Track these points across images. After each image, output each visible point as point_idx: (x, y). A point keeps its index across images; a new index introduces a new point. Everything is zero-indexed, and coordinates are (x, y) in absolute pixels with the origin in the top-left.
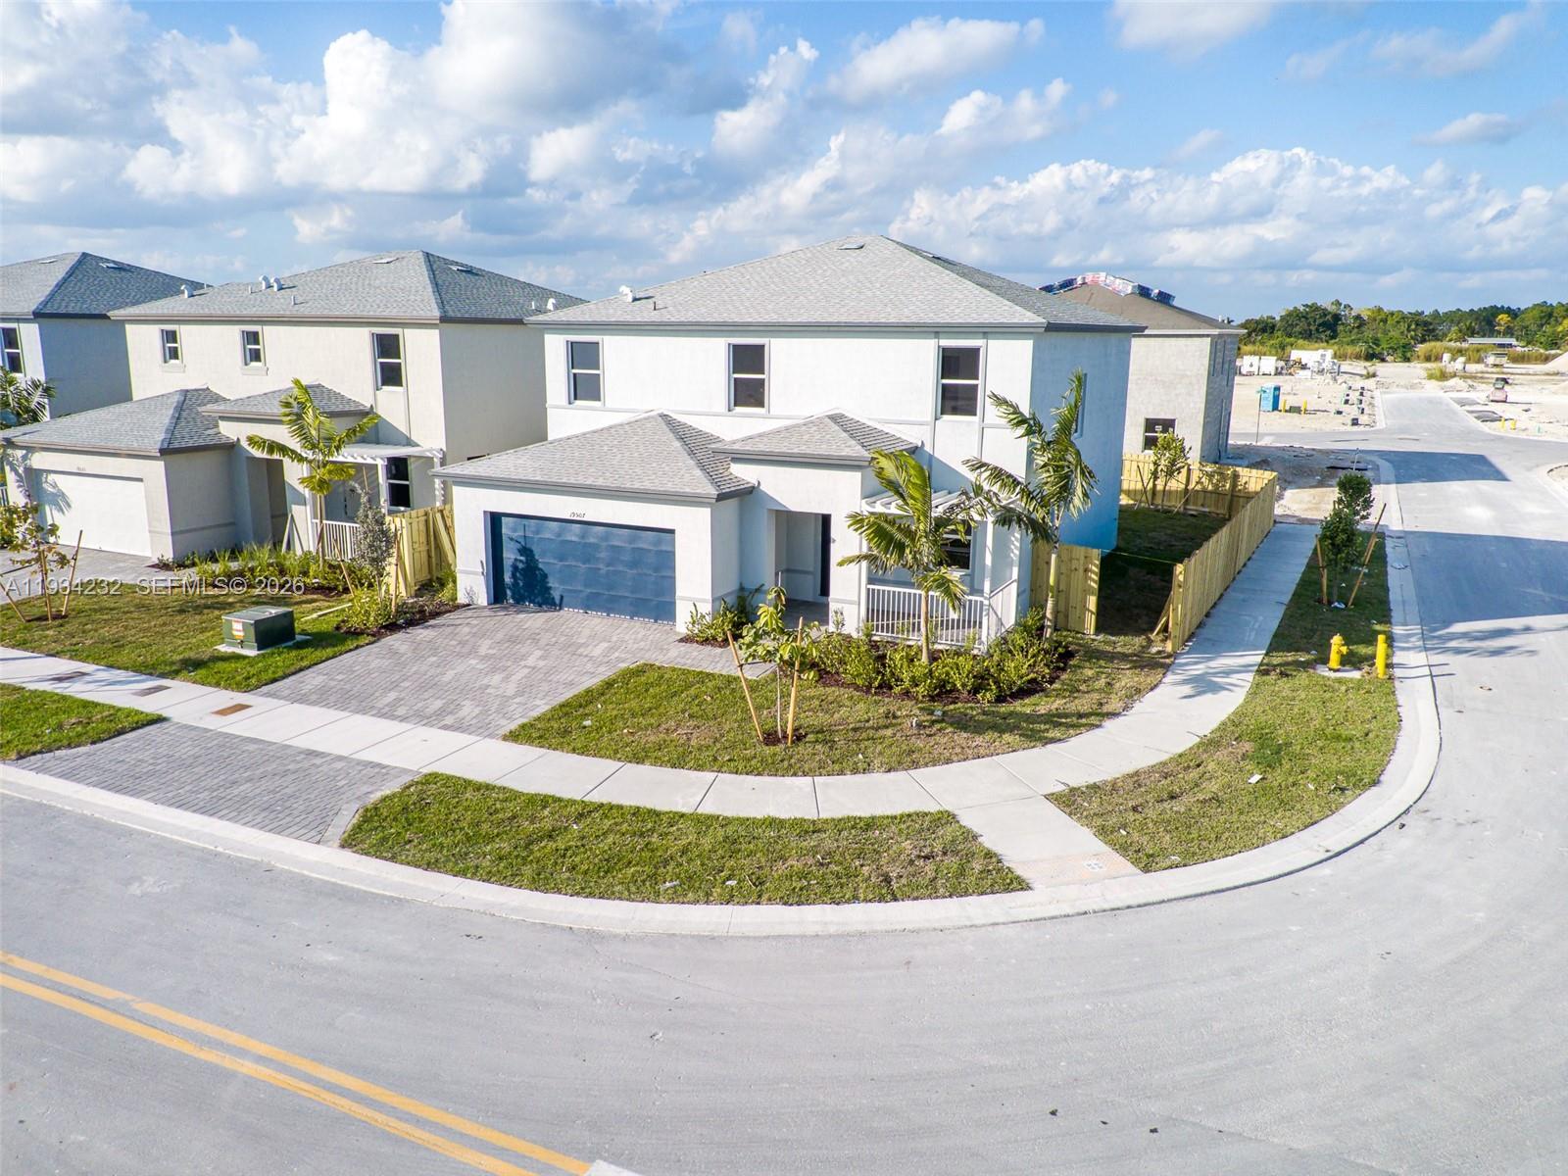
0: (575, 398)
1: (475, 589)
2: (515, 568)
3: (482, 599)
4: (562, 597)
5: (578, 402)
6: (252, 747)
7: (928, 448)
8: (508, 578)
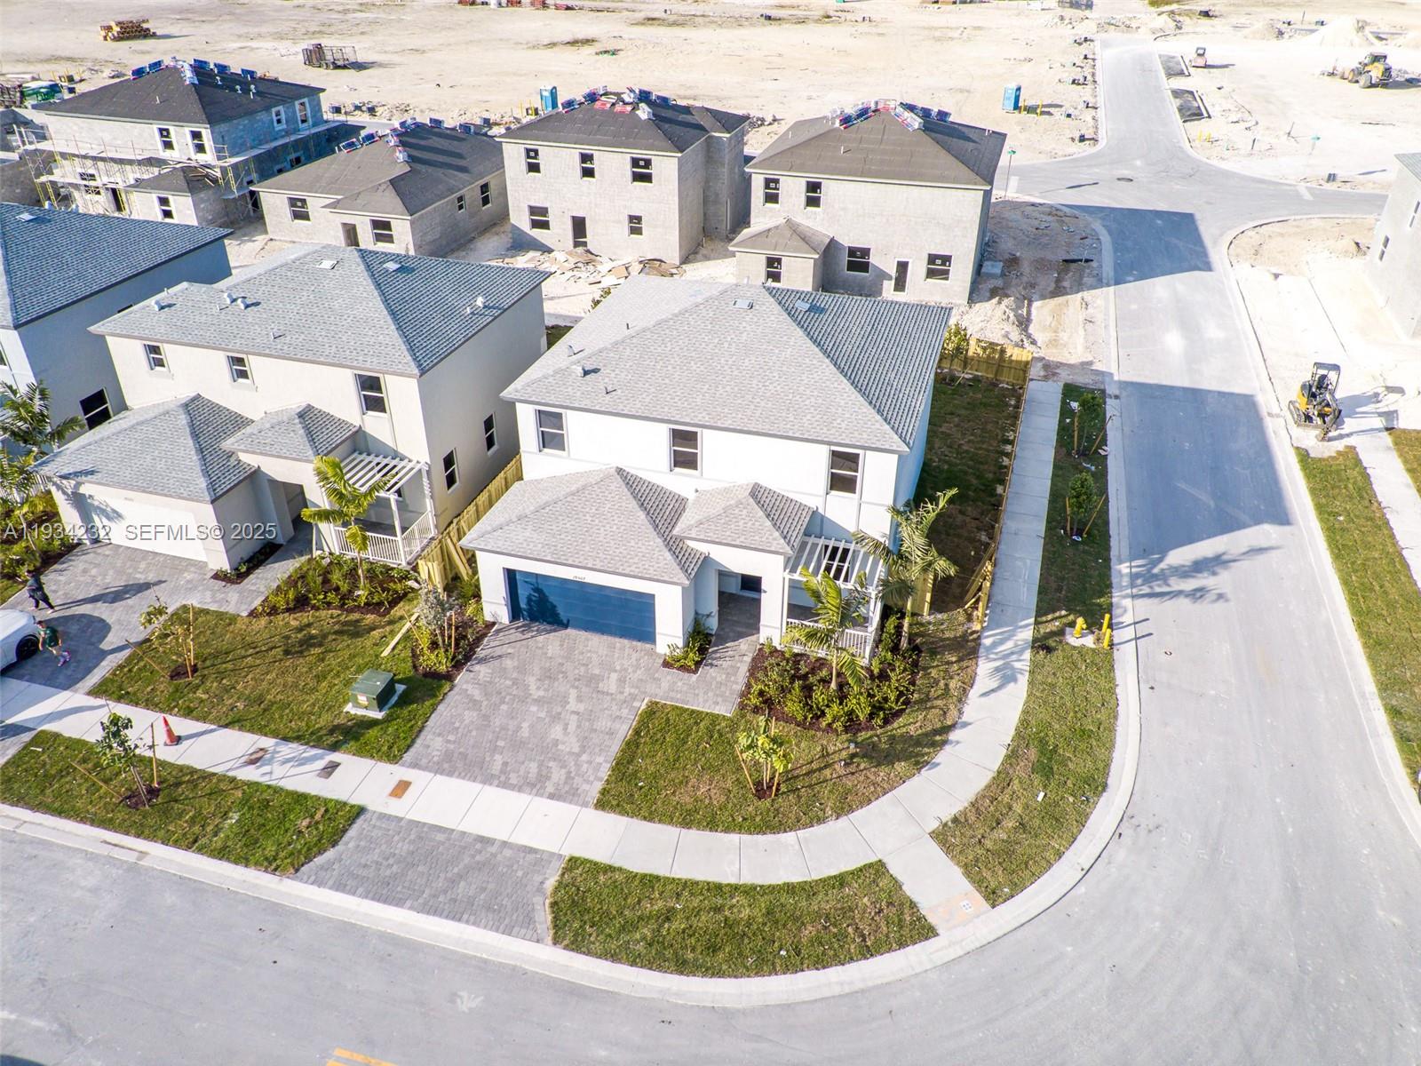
0: (544, 447)
1: (499, 613)
2: (529, 600)
3: (504, 617)
4: (568, 621)
5: (546, 450)
6: (440, 837)
7: (821, 511)
8: (523, 605)
